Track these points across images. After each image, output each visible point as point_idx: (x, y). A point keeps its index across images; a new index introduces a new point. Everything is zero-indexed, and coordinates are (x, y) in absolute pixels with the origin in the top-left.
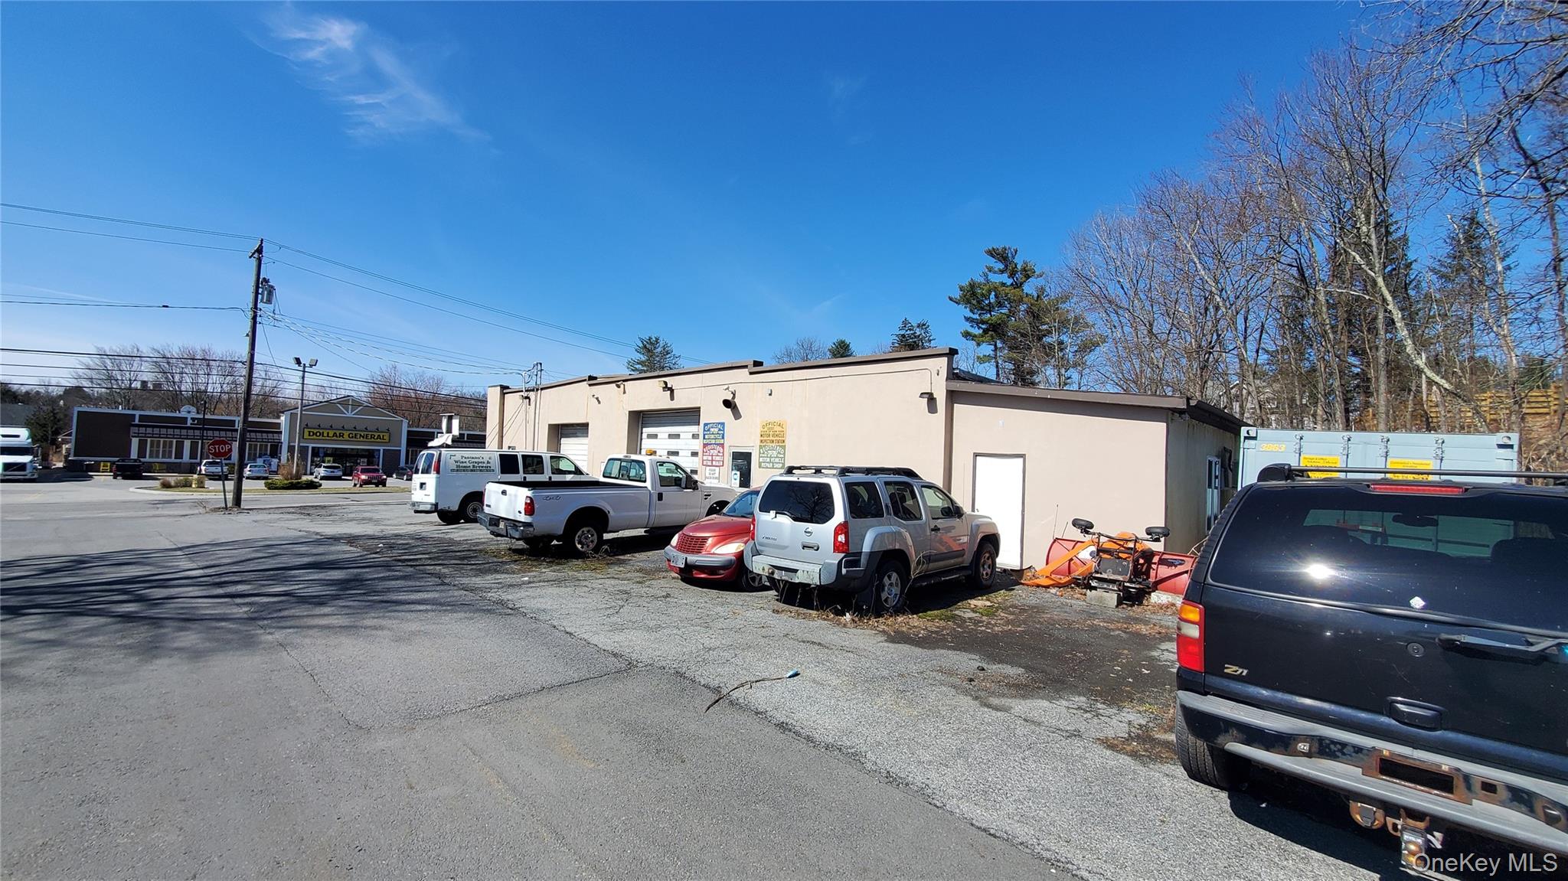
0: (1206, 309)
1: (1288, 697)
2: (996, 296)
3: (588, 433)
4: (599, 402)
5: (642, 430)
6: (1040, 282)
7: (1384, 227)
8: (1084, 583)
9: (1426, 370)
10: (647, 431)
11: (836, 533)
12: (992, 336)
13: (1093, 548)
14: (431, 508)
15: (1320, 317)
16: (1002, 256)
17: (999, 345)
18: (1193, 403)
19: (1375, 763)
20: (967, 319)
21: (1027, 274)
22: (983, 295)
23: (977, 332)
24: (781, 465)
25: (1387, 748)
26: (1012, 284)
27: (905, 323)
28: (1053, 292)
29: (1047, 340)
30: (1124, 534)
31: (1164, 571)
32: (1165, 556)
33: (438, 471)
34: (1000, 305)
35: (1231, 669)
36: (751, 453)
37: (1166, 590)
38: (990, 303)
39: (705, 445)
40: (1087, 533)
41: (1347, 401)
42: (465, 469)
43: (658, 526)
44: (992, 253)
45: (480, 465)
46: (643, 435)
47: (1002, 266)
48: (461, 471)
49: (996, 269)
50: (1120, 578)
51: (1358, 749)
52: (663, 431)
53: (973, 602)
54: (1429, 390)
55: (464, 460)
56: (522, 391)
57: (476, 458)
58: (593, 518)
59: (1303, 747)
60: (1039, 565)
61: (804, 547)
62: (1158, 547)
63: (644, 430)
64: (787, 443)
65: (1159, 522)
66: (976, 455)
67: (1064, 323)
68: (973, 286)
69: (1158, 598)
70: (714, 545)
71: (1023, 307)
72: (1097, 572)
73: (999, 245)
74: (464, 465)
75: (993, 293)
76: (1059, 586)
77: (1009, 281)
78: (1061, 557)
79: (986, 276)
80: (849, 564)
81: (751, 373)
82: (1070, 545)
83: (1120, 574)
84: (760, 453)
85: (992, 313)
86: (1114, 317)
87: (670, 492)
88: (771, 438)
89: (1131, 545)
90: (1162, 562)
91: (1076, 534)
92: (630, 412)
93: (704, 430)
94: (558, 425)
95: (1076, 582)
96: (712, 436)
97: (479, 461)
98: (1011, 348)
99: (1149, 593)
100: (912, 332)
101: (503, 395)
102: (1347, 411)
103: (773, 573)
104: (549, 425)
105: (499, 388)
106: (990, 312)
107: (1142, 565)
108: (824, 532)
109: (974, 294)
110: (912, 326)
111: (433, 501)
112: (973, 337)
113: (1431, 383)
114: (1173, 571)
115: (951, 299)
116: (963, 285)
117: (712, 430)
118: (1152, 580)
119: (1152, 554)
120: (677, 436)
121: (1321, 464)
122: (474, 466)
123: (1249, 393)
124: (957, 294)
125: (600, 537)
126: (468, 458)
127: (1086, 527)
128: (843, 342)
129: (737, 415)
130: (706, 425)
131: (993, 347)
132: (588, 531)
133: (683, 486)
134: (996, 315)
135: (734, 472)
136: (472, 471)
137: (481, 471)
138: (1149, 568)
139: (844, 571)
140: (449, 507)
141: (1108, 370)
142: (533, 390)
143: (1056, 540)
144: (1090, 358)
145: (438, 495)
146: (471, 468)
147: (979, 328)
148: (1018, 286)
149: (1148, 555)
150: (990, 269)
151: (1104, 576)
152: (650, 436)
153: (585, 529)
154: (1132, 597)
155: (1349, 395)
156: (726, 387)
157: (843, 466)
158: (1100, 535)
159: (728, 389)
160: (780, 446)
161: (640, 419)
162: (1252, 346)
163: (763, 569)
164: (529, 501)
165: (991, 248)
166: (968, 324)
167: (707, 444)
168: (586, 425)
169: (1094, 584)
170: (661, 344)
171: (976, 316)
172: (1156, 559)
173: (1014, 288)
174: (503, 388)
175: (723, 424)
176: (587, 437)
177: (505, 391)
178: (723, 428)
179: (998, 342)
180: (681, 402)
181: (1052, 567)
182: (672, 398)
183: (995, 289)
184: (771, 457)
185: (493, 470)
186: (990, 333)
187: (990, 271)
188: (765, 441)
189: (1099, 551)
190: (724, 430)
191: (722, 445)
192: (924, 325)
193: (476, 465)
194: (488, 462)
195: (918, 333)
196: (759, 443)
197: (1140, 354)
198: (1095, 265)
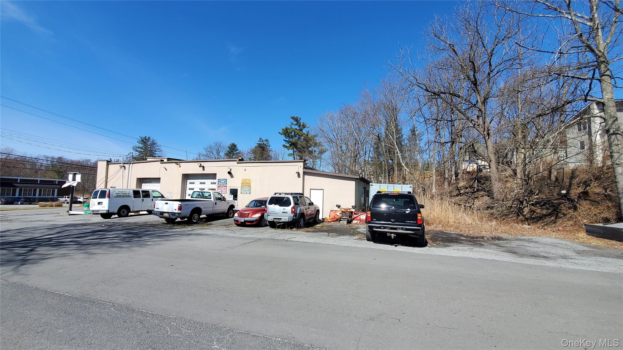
0: (356, 144)
1: (380, 222)
2: (294, 133)
3: (160, 182)
4: (166, 170)
5: (187, 181)
6: (308, 129)
7: (396, 126)
8: (339, 220)
9: (404, 166)
10: (189, 181)
11: (292, 209)
12: (293, 147)
13: (341, 212)
14: (106, 212)
15: (383, 150)
16: (296, 119)
17: (295, 150)
18: (360, 177)
19: (389, 228)
20: (284, 140)
21: (304, 126)
22: (290, 132)
23: (288, 145)
24: (249, 193)
25: (390, 226)
26: (299, 129)
27: (260, 139)
28: (312, 133)
29: (310, 149)
30: (347, 208)
31: (355, 216)
32: (355, 213)
33: (109, 197)
34: (295, 136)
35: (374, 220)
36: (237, 189)
37: (355, 220)
38: (292, 135)
39: (218, 187)
40: (339, 208)
41: (389, 173)
42: (120, 196)
43: (215, 213)
44: (293, 118)
45: (126, 194)
46: (187, 182)
47: (296, 123)
48: (118, 197)
49: (294, 124)
50: (347, 218)
51: (388, 227)
52: (197, 182)
53: (317, 225)
54: (405, 171)
55: (119, 193)
56: (121, 164)
57: (124, 192)
58: (198, 211)
59: (382, 228)
60: (328, 217)
61: (283, 213)
62: (353, 210)
63: (188, 181)
64: (251, 186)
65: (354, 205)
66: (311, 189)
67: (316, 144)
68: (287, 129)
69: (354, 222)
70: (252, 215)
71: (302, 138)
72: (342, 217)
73: (295, 116)
74: (120, 195)
75: (293, 132)
76: (333, 221)
77: (298, 128)
78: (333, 215)
79: (291, 126)
80: (295, 216)
81: (238, 163)
82: (335, 212)
83: (347, 217)
84: (241, 189)
85: (293, 139)
86: (331, 144)
87: (218, 202)
88: (245, 184)
89: (348, 210)
90: (355, 214)
91: (337, 209)
92: (182, 174)
93: (218, 181)
94: (141, 178)
95: (337, 220)
96: (222, 183)
97: (126, 193)
98: (299, 152)
99: (352, 221)
100: (263, 143)
101: (108, 165)
102: (389, 176)
103: (274, 220)
104: (137, 178)
105: (106, 162)
106: (292, 138)
107: (351, 215)
108: (289, 209)
109: (287, 132)
110: (263, 140)
111: (107, 209)
112: (287, 147)
113: (405, 170)
114: (357, 216)
115: (279, 133)
116: (284, 128)
117: (222, 181)
118: (353, 218)
119: (353, 212)
120: (204, 183)
121: (384, 191)
122: (123, 195)
123: (367, 170)
124: (281, 131)
125: (199, 217)
126: (121, 192)
127: (339, 207)
128: (234, 144)
129: (232, 176)
130: (219, 180)
131: (293, 151)
132: (196, 215)
133: (222, 200)
134: (294, 140)
135: (230, 195)
136: (123, 197)
137: (126, 197)
138: (352, 215)
139: (294, 218)
140: (114, 212)
141: (329, 161)
142: (128, 164)
143: (331, 211)
144: (323, 156)
145: (109, 207)
146: (122, 196)
147: (288, 144)
148: (301, 130)
149: (352, 212)
150: (292, 123)
151: (343, 218)
152: (190, 183)
153: (195, 215)
154: (349, 222)
155: (390, 171)
156: (228, 167)
157: (291, 192)
158: (342, 208)
159: (229, 168)
160: (249, 187)
161: (186, 177)
162: (367, 155)
163: (271, 219)
164: (180, 206)
165: (292, 116)
166: (285, 142)
167: (220, 186)
168: (160, 178)
169: (342, 219)
170: (151, 139)
171: (288, 140)
172: (353, 213)
173: (300, 131)
174: (108, 162)
175: (226, 179)
176: (160, 183)
177: (109, 163)
178: (226, 181)
179: (295, 149)
180: (207, 171)
181: (331, 217)
182: (204, 169)
183: (294, 131)
184: (245, 190)
185: (131, 197)
186: (292, 146)
187: (292, 124)
188: (243, 185)
189: (342, 212)
190: (227, 182)
191: (226, 187)
192: (267, 140)
193: (124, 195)
194: (129, 194)
195: (265, 143)
196: (241, 186)
197: (339, 157)
198: (326, 128)
